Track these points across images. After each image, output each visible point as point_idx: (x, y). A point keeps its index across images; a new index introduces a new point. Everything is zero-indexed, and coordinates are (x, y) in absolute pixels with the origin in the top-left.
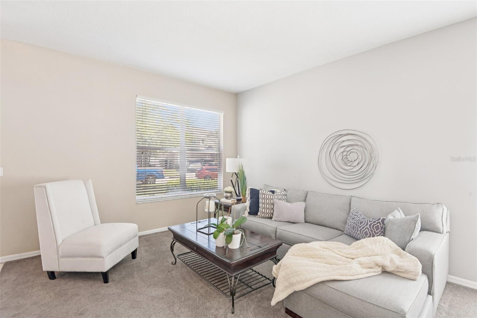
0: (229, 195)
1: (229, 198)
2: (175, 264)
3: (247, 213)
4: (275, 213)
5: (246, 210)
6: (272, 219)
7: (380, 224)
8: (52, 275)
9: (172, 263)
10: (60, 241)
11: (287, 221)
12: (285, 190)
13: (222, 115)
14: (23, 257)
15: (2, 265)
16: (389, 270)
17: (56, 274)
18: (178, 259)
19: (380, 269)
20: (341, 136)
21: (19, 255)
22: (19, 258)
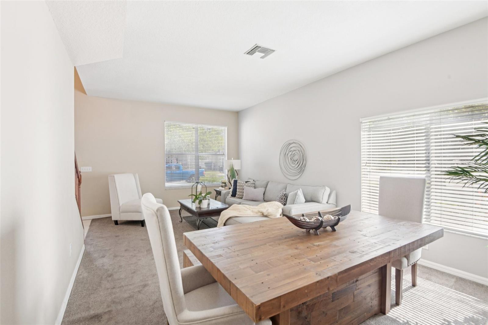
0: (224, 184)
1: (224, 187)
2: (181, 222)
3: (230, 195)
4: (244, 195)
5: (229, 193)
6: (243, 199)
7: (283, 197)
8: (116, 222)
9: (180, 221)
10: (121, 204)
11: (251, 200)
12: (254, 180)
13: (226, 128)
14: (101, 217)
15: (91, 220)
16: (265, 214)
17: (118, 222)
18: (183, 220)
19: (261, 214)
20: (290, 144)
21: (99, 215)
22: (99, 217)
